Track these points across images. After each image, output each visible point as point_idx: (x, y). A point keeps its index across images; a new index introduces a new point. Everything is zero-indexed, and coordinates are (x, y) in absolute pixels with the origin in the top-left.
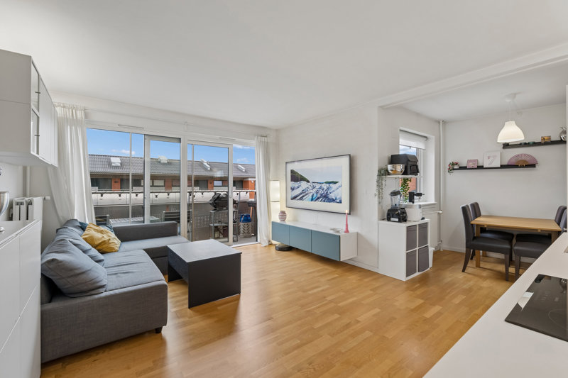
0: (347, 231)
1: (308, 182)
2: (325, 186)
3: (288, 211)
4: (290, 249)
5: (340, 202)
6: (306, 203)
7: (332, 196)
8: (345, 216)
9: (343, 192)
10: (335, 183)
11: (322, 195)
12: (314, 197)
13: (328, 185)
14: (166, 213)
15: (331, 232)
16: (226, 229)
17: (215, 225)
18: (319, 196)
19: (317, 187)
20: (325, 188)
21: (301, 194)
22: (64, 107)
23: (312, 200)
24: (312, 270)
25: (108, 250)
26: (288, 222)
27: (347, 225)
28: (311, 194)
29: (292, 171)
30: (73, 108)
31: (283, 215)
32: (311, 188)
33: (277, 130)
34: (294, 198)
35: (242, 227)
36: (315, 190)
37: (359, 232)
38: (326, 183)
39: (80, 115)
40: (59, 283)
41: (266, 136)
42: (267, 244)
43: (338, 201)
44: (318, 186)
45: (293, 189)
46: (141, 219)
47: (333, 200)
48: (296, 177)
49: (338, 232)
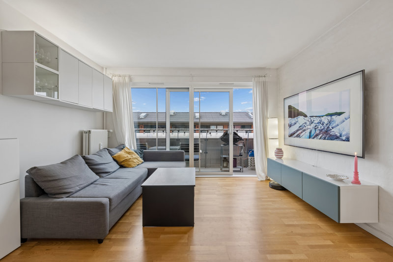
0: (357, 181)
1: (306, 116)
2: (325, 120)
3: (285, 149)
5: (348, 140)
6: (304, 141)
7: (335, 131)
8: (352, 161)
9: (353, 127)
10: (340, 114)
11: (321, 131)
12: (313, 133)
13: (329, 118)
15: (329, 180)
18: (318, 132)
19: (316, 122)
20: (326, 122)
21: (297, 131)
23: (310, 137)
26: (286, 161)
27: (356, 173)
28: (309, 131)
29: (290, 107)
31: (279, 152)
32: (308, 123)
33: (277, 69)
34: (291, 135)
35: (249, 160)
36: (313, 125)
38: (326, 115)
41: (265, 76)
43: (344, 138)
44: (317, 120)
45: (290, 126)
47: (337, 138)
48: (293, 113)
49: (341, 181)
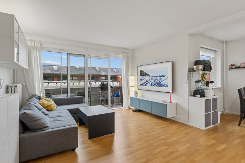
0: (171, 102)
1: (149, 76)
2: (158, 78)
3: (139, 92)
4: (140, 111)
5: (167, 86)
6: (149, 87)
7: (162, 83)
8: (170, 94)
9: (168, 81)
10: (164, 76)
11: (156, 83)
12: (153, 84)
13: (160, 77)
14: (78, 92)
15: (162, 102)
16: (107, 100)
17: (102, 98)
18: (155, 83)
19: (154, 79)
20: (159, 79)
21: (146, 82)
22: (31, 41)
23: (151, 85)
24: (152, 122)
25: (51, 110)
26: (139, 97)
27: (171, 99)
28: (151, 83)
29: (141, 71)
30: (35, 41)
31: (136, 93)
32: (151, 79)
33: (133, 50)
34: (142, 85)
35: (115, 99)
36: (153, 80)
37: (178, 102)
38: (159, 76)
39: (38, 44)
40: (27, 124)
41: (127, 53)
42: (128, 108)
43: (166, 86)
44: (155, 78)
45: (141, 80)
46: (66, 95)
47: (163, 86)
48: (143, 74)
49: (166, 102)
